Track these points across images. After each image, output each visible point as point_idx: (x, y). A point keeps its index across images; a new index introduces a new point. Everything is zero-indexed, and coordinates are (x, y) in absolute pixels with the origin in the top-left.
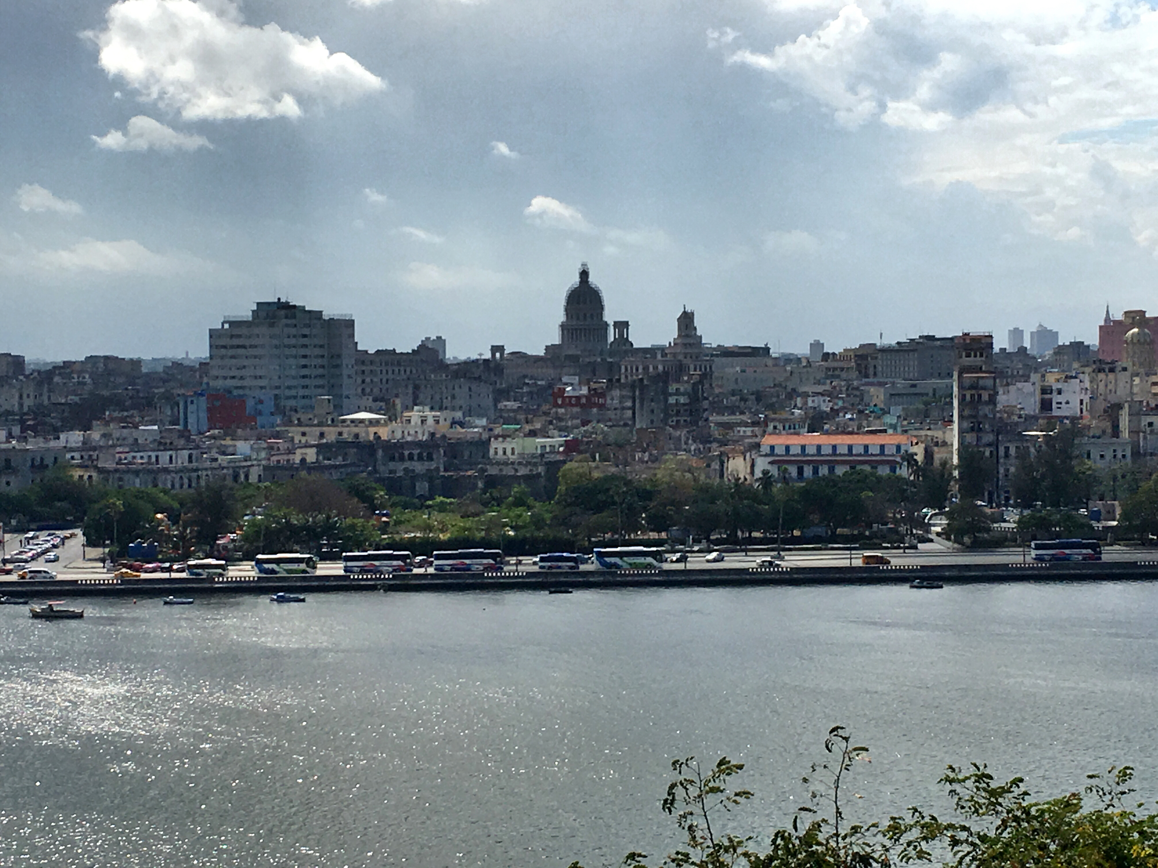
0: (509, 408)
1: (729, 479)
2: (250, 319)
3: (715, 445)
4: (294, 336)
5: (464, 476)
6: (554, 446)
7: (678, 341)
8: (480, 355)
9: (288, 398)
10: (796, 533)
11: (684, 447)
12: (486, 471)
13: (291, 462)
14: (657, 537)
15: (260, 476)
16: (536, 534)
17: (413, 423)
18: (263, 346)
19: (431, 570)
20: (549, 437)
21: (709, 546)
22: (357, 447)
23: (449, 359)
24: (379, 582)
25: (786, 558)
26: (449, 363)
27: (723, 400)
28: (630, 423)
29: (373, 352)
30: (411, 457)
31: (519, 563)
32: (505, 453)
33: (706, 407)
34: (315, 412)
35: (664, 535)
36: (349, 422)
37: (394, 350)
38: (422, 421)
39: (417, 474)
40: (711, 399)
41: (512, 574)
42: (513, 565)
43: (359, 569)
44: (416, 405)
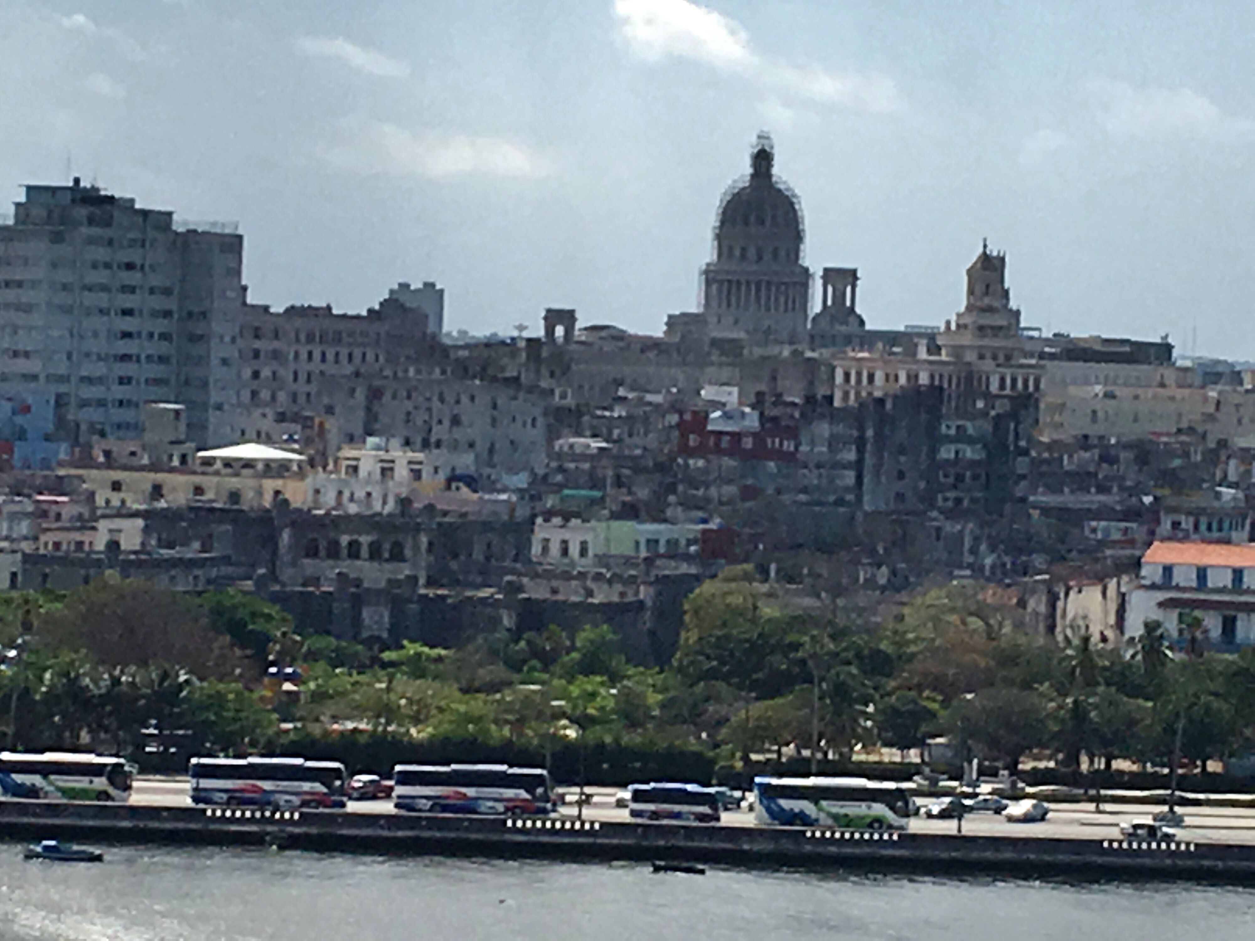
0: (578, 450)
1: (1066, 638)
2: (11, 222)
3: (1039, 561)
4: (107, 266)
5: (470, 598)
6: (677, 542)
7: (967, 320)
8: (521, 328)
9: (84, 404)
10: (1213, 766)
11: (969, 559)
12: (520, 588)
13: (86, 548)
14: (898, 759)
15: (14, 575)
16: (626, 739)
17: (363, 473)
18: (34, 284)
19: (386, 807)
20: (665, 521)
21: (1014, 785)
22: (234, 521)
23: (449, 334)
24: (269, 828)
25: (1188, 821)
26: (447, 341)
27: (1061, 459)
28: (850, 497)
29: (281, 310)
30: (354, 551)
31: (585, 801)
32: (565, 552)
33: (1020, 471)
34: (148, 437)
35: (914, 756)
36: (218, 465)
37: (329, 308)
38: (383, 470)
39: (368, 590)
40: (1034, 453)
41: (568, 825)
42: (570, 804)
43: (225, 796)
44: (371, 435)
